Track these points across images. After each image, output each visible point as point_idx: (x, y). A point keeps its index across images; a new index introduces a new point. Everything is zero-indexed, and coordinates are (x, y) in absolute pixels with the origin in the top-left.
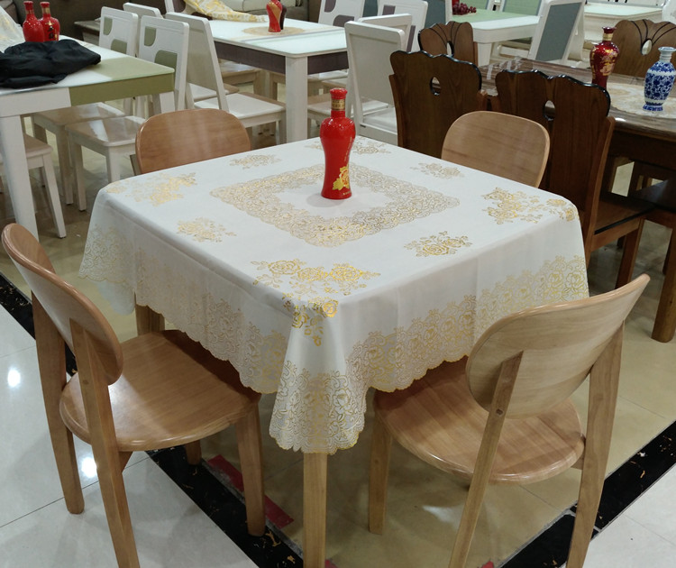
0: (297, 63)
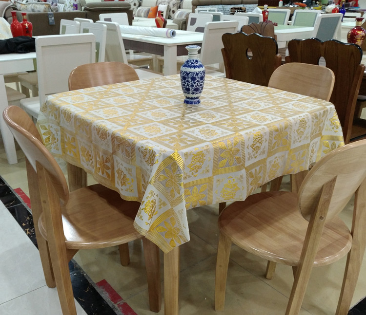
0: (170, 49)
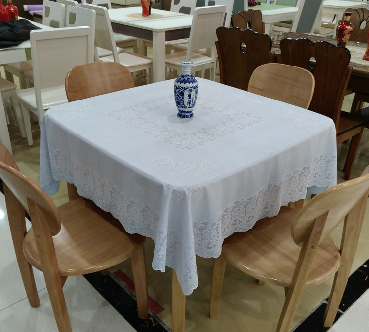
0: (159, 35)
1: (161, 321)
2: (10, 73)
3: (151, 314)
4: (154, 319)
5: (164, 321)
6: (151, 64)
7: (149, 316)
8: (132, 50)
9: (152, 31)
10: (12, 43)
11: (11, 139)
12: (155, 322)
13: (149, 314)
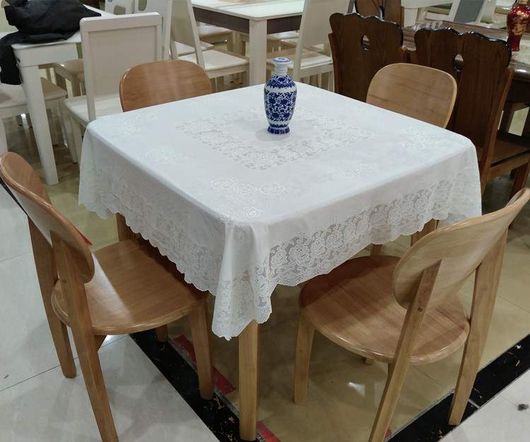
0: (258, 25)
1: (230, 403)
2: (61, 77)
3: (217, 393)
4: (220, 400)
5: (233, 404)
6: (247, 65)
7: (215, 396)
8: (225, 47)
9: (248, 20)
10: (60, 35)
11: (57, 164)
12: (222, 403)
13: (215, 394)
